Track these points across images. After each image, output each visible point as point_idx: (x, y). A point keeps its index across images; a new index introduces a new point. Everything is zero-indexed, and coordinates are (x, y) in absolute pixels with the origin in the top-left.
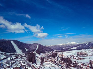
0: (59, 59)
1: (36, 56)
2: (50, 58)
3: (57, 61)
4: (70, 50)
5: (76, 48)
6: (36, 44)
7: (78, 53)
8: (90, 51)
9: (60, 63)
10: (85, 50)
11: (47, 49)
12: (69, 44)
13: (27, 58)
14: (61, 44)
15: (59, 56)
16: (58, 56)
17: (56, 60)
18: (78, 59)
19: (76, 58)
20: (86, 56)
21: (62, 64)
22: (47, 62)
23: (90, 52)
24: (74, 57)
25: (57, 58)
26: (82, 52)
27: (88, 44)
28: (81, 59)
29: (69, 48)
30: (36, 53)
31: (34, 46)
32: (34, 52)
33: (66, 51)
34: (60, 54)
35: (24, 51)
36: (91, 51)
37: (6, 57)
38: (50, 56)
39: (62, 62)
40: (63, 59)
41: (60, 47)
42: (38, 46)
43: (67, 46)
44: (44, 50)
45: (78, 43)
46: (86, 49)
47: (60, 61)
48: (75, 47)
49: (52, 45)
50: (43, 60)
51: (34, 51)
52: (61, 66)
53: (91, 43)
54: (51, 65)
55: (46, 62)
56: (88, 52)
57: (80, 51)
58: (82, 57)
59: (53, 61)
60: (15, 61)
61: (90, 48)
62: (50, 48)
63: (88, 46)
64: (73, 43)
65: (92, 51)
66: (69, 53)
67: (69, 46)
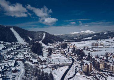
0: (70, 50)
2: (60, 49)
3: (68, 53)
4: (84, 40)
5: (91, 38)
6: (42, 32)
7: (93, 44)
8: (107, 42)
9: (71, 55)
10: (102, 40)
11: (55, 39)
12: (83, 33)
13: (31, 48)
14: (73, 33)
15: (70, 47)
16: (68, 47)
17: (66, 52)
18: (92, 51)
19: (90, 50)
20: (102, 48)
21: (73, 57)
22: (55, 53)
24: (88, 49)
25: (67, 49)
26: (98, 43)
27: (106, 33)
28: (96, 50)
29: (83, 38)
30: (42, 43)
31: (39, 35)
32: (39, 42)
33: (78, 41)
34: (71, 45)
35: (27, 40)
37: (6, 47)
38: (59, 47)
39: (74, 54)
40: (74, 50)
41: (72, 36)
42: (44, 34)
43: (81, 35)
44: (52, 40)
45: (94, 32)
46: (104, 40)
47: (71, 53)
48: (90, 36)
49: (62, 34)
50: (50, 51)
51: (40, 40)
52: (71, 59)
53: (110, 32)
54: (60, 57)
56: (105, 42)
57: (95, 42)
58: (97, 49)
59: (63, 53)
60: (17, 52)
61: (108, 38)
62: (59, 38)
63: (105, 36)
64: (88, 32)
65: (110, 42)
66: (82, 43)
67: (83, 35)
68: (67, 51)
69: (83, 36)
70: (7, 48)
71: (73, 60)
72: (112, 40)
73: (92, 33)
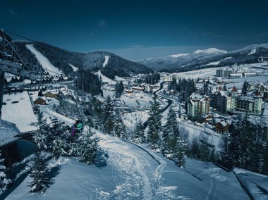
0: (166, 86)
1: (104, 83)
2: (142, 85)
3: (159, 91)
5: (217, 63)
6: (101, 53)
7: (219, 73)
8: (254, 67)
9: (167, 94)
10: (241, 66)
11: (133, 67)
12: (200, 54)
13: (76, 82)
14: (176, 56)
15: (166, 80)
16: (161, 81)
17: (154, 90)
18: (214, 85)
19: (211, 82)
20: (239, 77)
21: (171, 96)
22: (132, 92)
23: (253, 70)
24: (206, 80)
25: (159, 84)
26: (231, 69)
27: (254, 51)
30: (102, 76)
31: (95, 60)
32: (95, 74)
33: (186, 71)
35: (67, 70)
36: (257, 68)
37: (18, 78)
38: (140, 81)
39: (172, 91)
41: (173, 63)
43: (194, 60)
44: (126, 70)
45: (226, 52)
46: (246, 65)
47: (166, 90)
48: (216, 60)
49: (148, 59)
50: (120, 89)
51: (96, 69)
53: (265, 49)
54: (142, 97)
55: (128, 92)
57: (224, 69)
58: (226, 80)
59: (149, 90)
60: (44, 87)
61: (256, 61)
62: (141, 66)
63: (253, 58)
64: (212, 51)
65: (259, 68)
67: (199, 59)
68: (158, 88)
69: (198, 61)
70: (21, 80)
71: (170, 102)
72: (266, 63)
73: (220, 53)
